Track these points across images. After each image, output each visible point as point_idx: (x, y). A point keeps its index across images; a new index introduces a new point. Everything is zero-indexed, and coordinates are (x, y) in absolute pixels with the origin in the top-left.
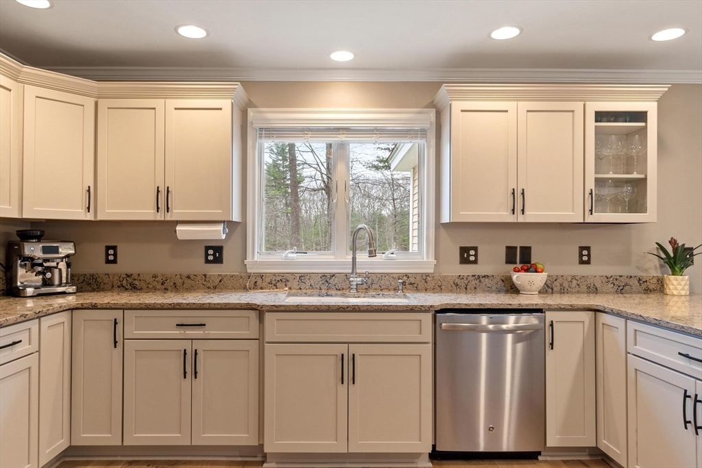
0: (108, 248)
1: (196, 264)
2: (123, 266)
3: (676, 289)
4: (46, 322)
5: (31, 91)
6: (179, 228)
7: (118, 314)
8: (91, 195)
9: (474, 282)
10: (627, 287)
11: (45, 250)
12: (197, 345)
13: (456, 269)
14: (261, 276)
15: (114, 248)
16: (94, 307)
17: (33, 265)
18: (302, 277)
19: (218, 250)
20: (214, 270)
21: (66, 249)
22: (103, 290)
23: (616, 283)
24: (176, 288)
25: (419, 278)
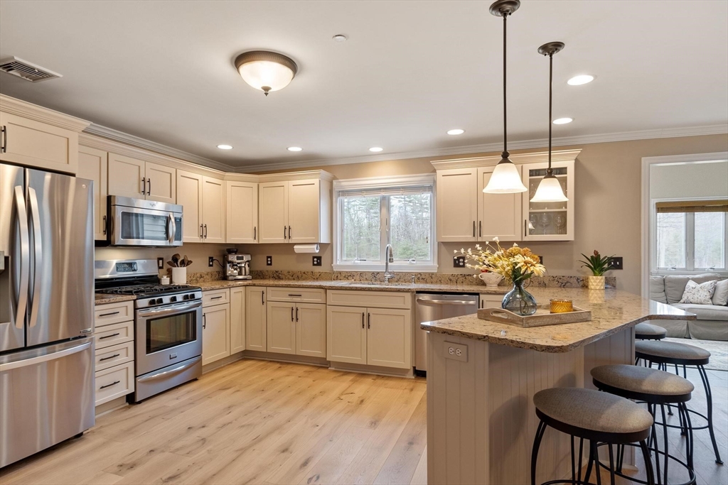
0: (268, 257)
1: (308, 266)
2: (274, 267)
3: (593, 285)
4: (233, 290)
5: (229, 183)
6: (295, 247)
7: (264, 289)
8: (256, 232)
9: (461, 279)
10: (568, 284)
11: (238, 258)
12: (299, 306)
13: (451, 270)
14: (340, 273)
15: (270, 257)
16: (254, 285)
17: (234, 265)
18: (361, 274)
19: (319, 258)
20: (317, 269)
21: (247, 258)
22: (266, 279)
23: (560, 281)
24: (298, 278)
25: (427, 276)
